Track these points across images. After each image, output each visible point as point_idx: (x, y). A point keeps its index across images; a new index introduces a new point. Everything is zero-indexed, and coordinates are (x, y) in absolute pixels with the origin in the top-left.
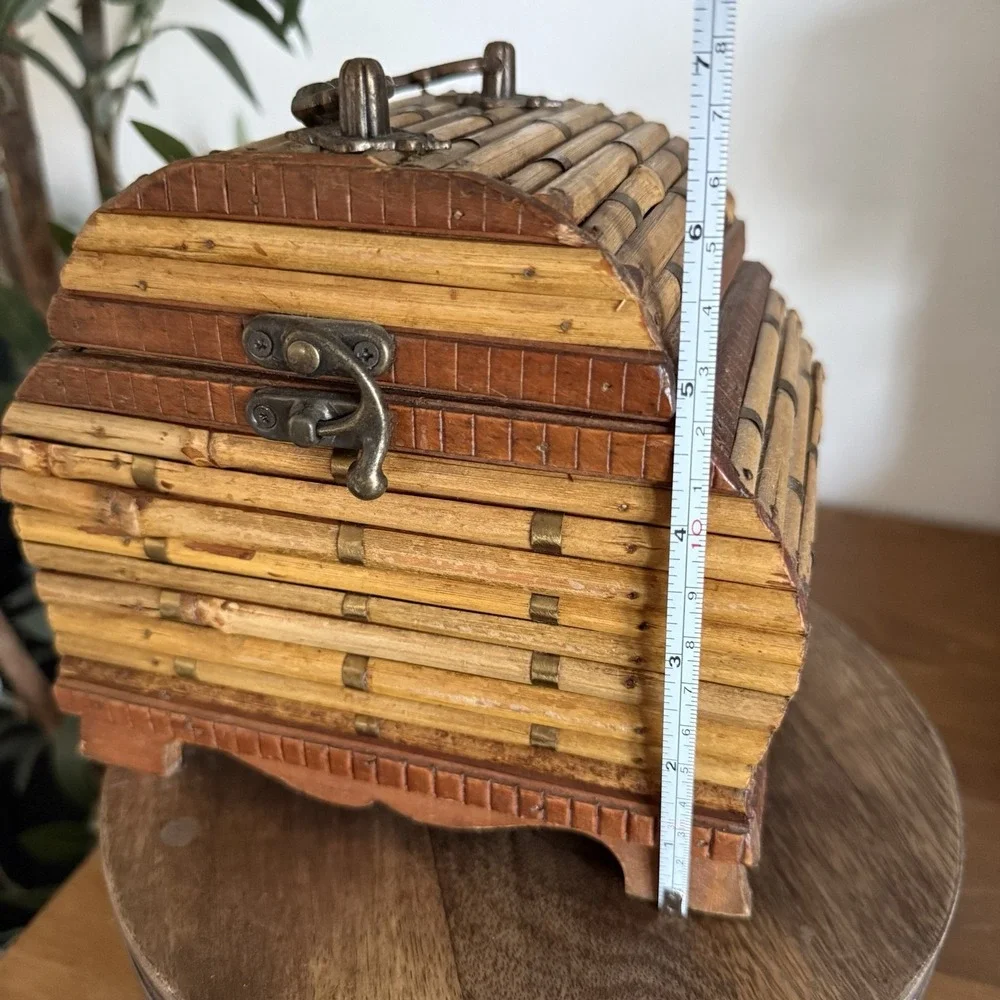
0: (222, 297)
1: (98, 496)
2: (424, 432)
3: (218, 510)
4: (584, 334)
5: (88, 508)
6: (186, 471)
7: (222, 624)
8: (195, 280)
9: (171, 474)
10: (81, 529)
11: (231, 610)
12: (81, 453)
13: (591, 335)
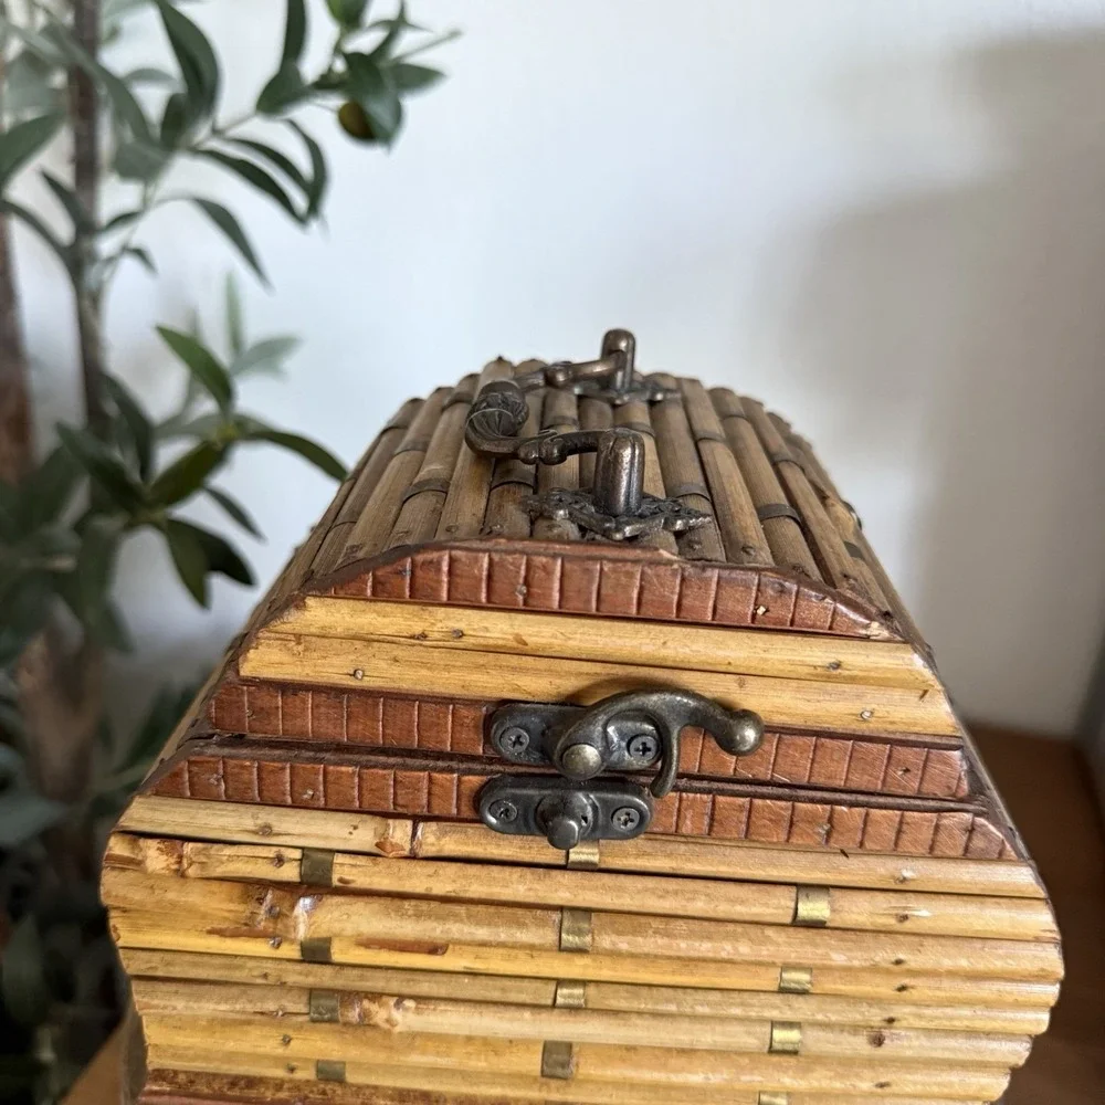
0: (463, 687)
1: (245, 898)
2: (689, 816)
3: (407, 904)
4: (884, 722)
5: (230, 911)
6: (375, 865)
7: (393, 1025)
8: (429, 669)
9: (354, 871)
10: (211, 932)
11: (407, 1009)
12: (229, 851)
13: (892, 723)
